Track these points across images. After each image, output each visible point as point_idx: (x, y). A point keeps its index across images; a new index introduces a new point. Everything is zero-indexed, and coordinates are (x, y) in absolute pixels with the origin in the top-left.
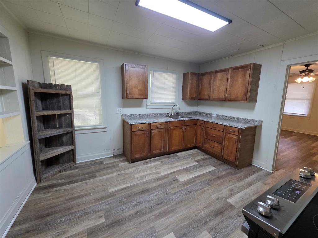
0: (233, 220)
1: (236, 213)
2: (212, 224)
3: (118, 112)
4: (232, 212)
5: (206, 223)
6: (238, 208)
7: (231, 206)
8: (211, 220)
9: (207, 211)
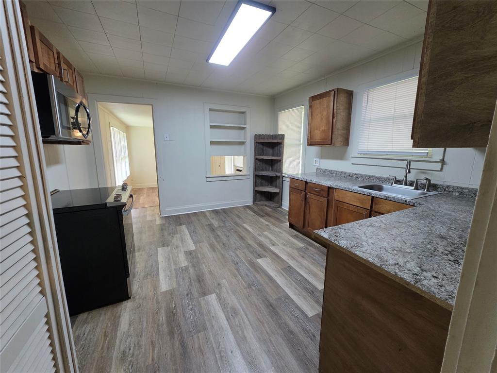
0: (187, 287)
1: (192, 293)
2: (191, 270)
3: (314, 164)
4: (196, 290)
5: (194, 267)
6: (200, 299)
7: (204, 294)
8: (195, 270)
9: (206, 271)
